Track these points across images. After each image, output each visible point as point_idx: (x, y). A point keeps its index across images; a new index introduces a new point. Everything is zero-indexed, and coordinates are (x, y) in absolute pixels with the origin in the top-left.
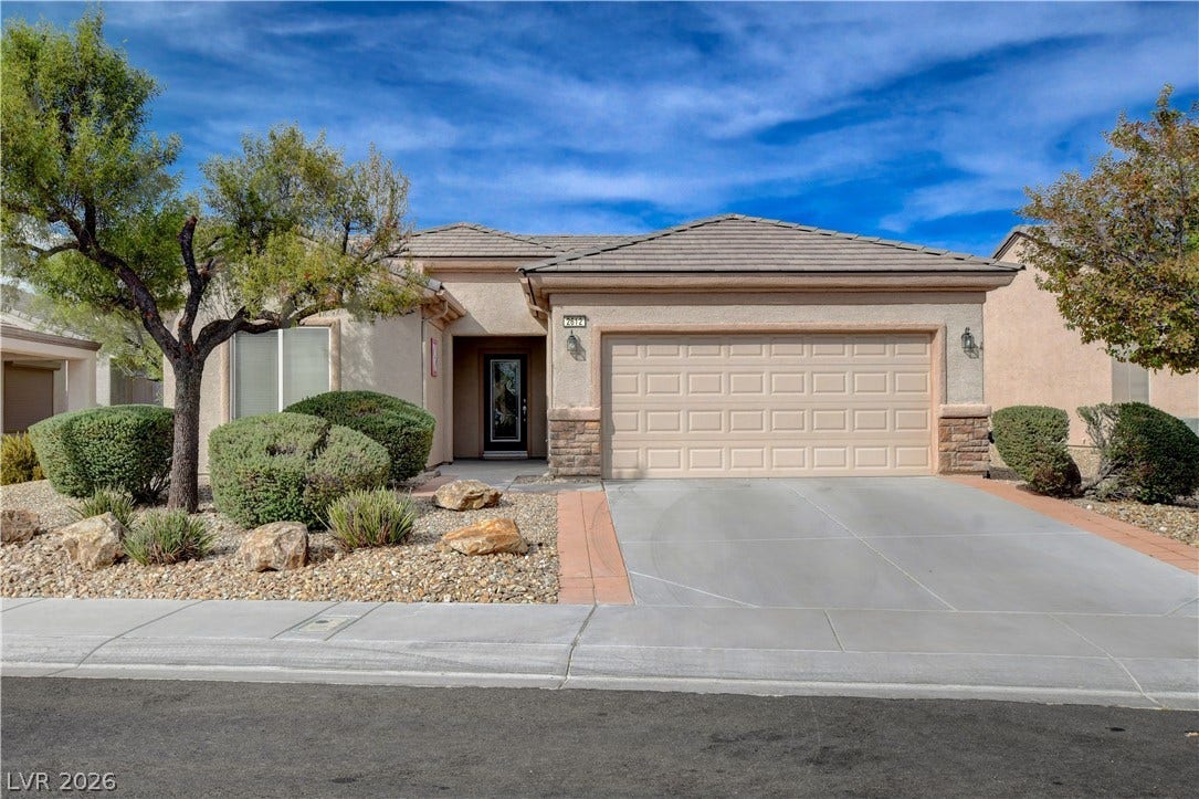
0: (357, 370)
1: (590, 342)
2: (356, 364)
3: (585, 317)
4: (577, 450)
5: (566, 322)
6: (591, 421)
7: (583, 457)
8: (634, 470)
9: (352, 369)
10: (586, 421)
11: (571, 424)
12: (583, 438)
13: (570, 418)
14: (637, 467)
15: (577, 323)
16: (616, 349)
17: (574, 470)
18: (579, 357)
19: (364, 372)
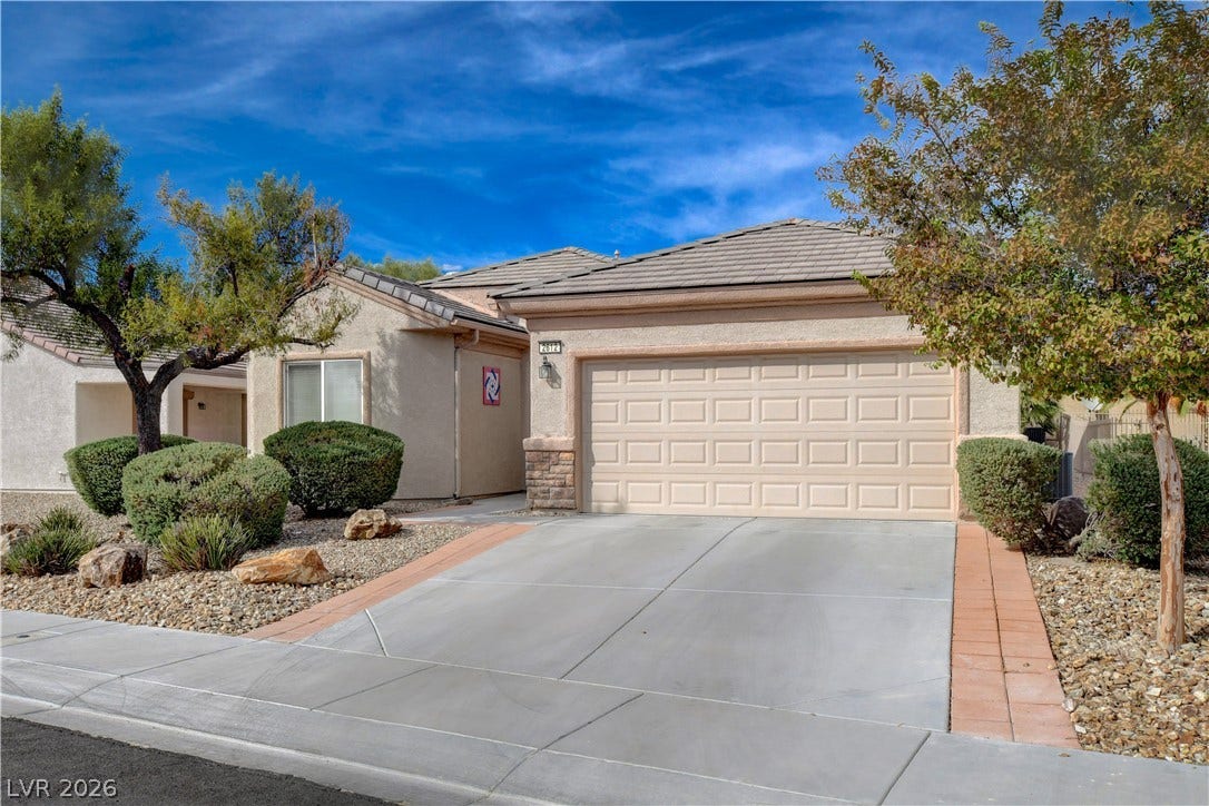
0: (385, 400)
1: (565, 367)
2: (383, 394)
3: (560, 342)
4: (551, 482)
5: (542, 348)
6: (566, 452)
7: (557, 489)
8: (616, 504)
9: (381, 399)
10: (561, 452)
11: (546, 454)
12: (557, 469)
13: (544, 448)
14: (617, 501)
15: (552, 348)
16: (596, 375)
17: (549, 503)
18: (555, 385)
19: (390, 402)
